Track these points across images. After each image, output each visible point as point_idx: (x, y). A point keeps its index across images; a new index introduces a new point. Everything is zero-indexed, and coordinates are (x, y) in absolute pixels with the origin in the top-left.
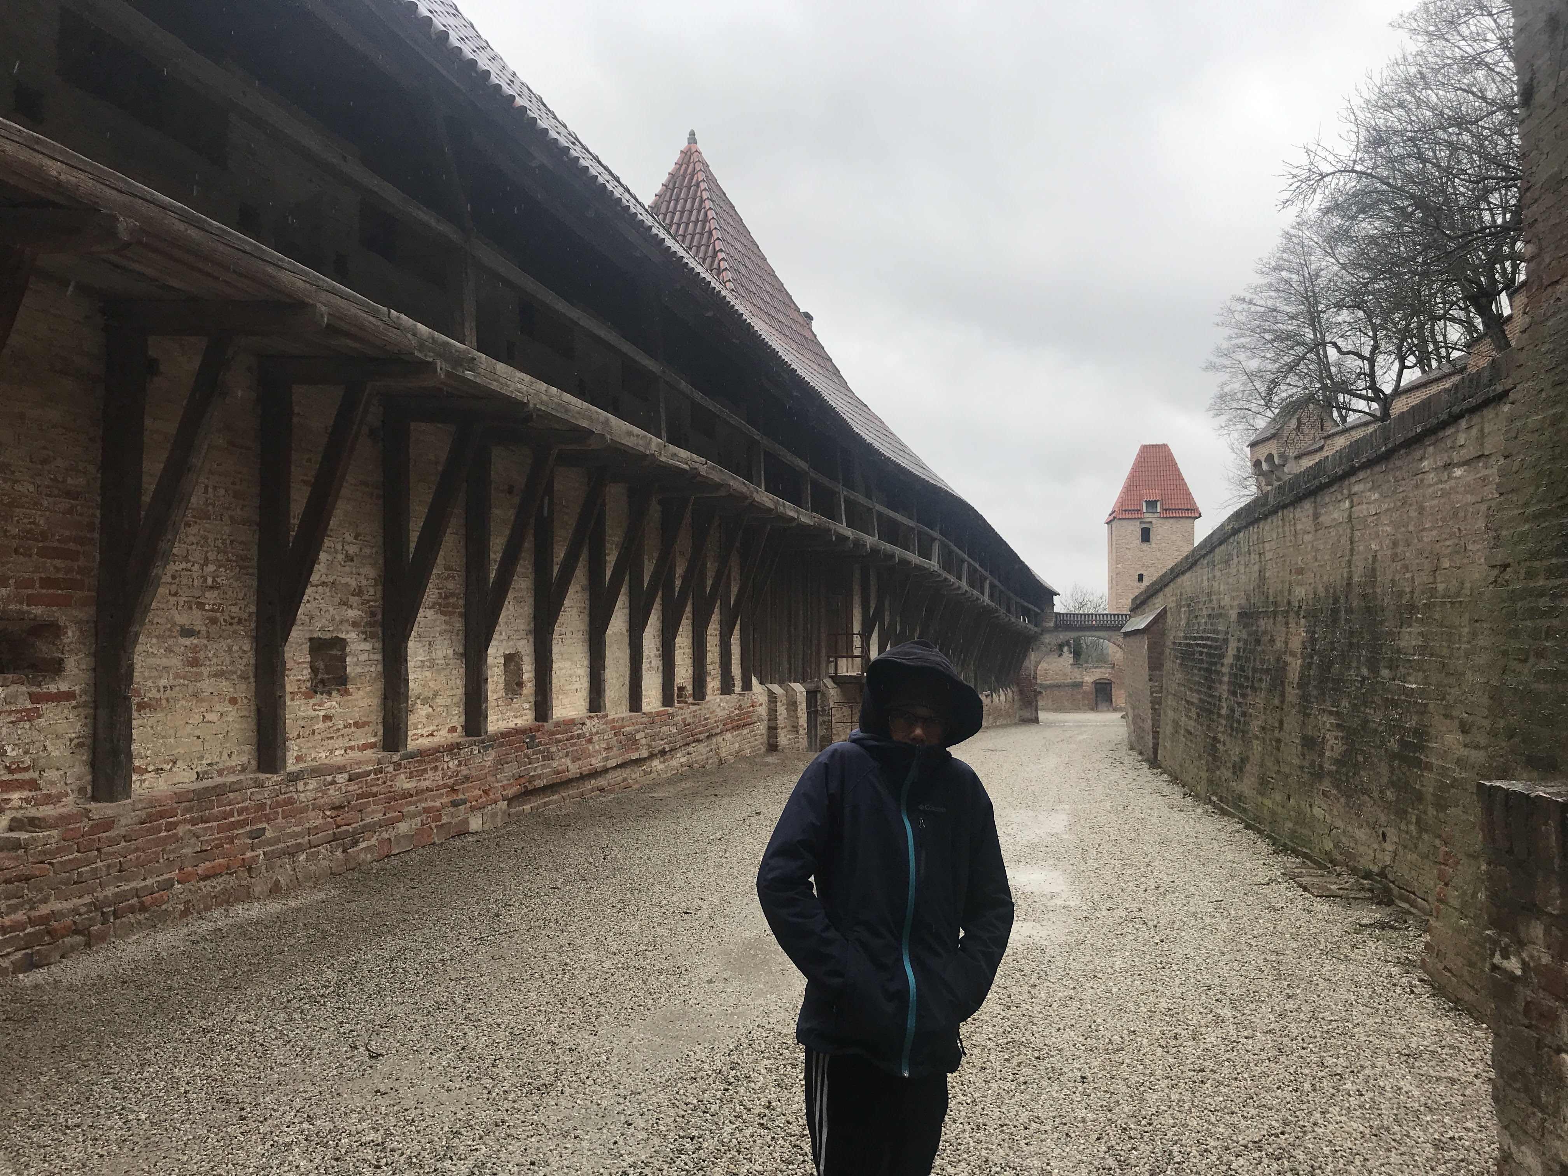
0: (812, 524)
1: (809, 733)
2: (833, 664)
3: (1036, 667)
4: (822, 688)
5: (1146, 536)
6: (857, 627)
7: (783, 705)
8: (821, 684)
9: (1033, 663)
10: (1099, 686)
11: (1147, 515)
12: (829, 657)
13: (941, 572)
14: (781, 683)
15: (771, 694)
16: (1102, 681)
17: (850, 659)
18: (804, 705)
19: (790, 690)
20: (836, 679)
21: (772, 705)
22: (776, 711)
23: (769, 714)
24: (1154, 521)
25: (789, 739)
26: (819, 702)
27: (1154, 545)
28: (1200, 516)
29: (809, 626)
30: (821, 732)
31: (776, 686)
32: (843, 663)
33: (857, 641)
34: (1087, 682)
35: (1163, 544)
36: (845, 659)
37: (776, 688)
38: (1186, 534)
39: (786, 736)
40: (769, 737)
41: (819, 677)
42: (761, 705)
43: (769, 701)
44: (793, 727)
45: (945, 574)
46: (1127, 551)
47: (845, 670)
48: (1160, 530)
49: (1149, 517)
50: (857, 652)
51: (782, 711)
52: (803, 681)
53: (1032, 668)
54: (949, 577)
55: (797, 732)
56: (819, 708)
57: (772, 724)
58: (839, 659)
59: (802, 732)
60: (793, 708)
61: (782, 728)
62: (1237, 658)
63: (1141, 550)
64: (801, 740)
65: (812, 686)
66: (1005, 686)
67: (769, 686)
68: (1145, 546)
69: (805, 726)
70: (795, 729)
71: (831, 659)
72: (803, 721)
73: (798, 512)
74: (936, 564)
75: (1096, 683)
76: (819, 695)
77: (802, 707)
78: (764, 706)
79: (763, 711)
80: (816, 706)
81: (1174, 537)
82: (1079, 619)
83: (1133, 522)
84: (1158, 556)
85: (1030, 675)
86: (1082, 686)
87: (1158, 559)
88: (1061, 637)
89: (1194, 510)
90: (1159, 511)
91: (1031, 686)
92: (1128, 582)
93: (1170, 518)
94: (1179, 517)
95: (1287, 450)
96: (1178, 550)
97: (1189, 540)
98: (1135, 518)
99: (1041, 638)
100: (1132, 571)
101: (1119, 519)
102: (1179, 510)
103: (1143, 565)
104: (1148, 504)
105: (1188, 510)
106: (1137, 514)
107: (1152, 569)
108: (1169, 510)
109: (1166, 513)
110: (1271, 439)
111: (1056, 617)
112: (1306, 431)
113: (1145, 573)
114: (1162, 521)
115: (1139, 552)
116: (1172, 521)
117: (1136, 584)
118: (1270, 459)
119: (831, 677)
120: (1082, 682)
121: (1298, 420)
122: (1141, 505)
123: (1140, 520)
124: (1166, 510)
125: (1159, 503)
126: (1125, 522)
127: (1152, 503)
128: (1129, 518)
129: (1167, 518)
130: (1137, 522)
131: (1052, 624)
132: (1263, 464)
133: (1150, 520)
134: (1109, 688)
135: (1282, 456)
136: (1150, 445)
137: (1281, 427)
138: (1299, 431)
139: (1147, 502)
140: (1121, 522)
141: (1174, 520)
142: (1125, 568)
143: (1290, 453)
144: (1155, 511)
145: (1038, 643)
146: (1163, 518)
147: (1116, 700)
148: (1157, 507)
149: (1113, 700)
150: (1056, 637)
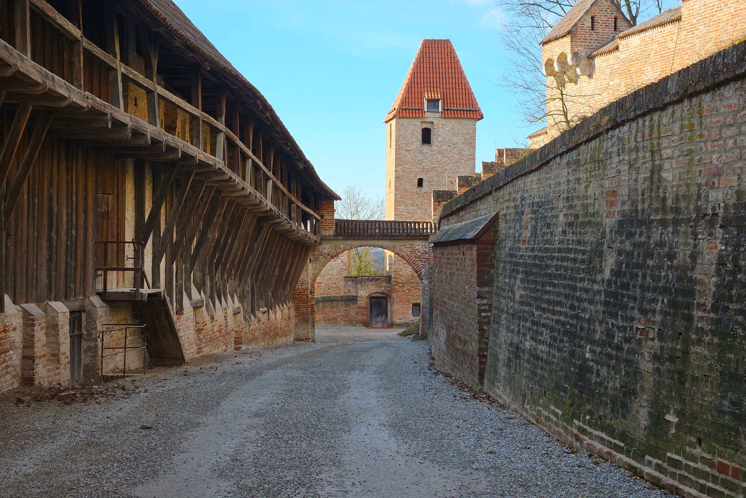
0: (85, 105)
1: (72, 362)
2: (101, 279)
3: (314, 280)
4: (88, 307)
5: (427, 136)
6: (129, 234)
7: (42, 329)
8: (87, 302)
9: (310, 276)
10: (374, 300)
11: (427, 115)
12: (96, 270)
13: (226, 170)
14: (38, 301)
15: (26, 315)
16: (377, 295)
17: (121, 273)
18: (67, 328)
19: (50, 310)
20: (104, 295)
21: (28, 329)
22: (33, 336)
23: (24, 340)
24: (435, 122)
25: (48, 370)
26: (84, 323)
27: (434, 148)
28: (482, 118)
29: (74, 232)
30: (86, 360)
31: (33, 305)
32: (112, 276)
33: (129, 251)
34: (361, 297)
35: (445, 147)
36: (115, 272)
37: (33, 308)
38: (468, 137)
39: (44, 367)
40: (23, 369)
41: (84, 295)
42: (14, 329)
43: (24, 324)
44: (53, 355)
45: (229, 173)
46: (407, 153)
47: (115, 285)
48: (441, 131)
49: (430, 116)
50: (129, 264)
51: (40, 336)
52: (66, 298)
53: (310, 281)
54: (234, 176)
55: (58, 361)
56: (84, 332)
57: (28, 353)
58: (109, 272)
59: (65, 360)
60: (52, 332)
61: (40, 358)
62: (616, 273)
63: (421, 152)
64: (63, 371)
65: (76, 305)
66: (281, 301)
67: (25, 306)
68: (426, 148)
69: (68, 353)
70: (55, 357)
71: (99, 272)
72: (65, 347)
73: (68, 89)
74: (221, 161)
75: (371, 298)
76: (84, 316)
77: (65, 330)
78: (18, 331)
79: (17, 337)
80: (80, 329)
81: (455, 140)
82: (361, 227)
83: (413, 121)
84: (439, 159)
85: (307, 289)
86: (357, 300)
87: (439, 163)
88: (342, 246)
89: (476, 111)
90: (440, 110)
91: (308, 302)
92: (407, 187)
93: (451, 118)
94: (461, 118)
95: (581, 48)
96: (459, 153)
97: (471, 143)
98: (416, 118)
99: (321, 247)
100: (412, 175)
101: (400, 118)
102: (460, 110)
103: (424, 169)
104: (430, 103)
105: (470, 111)
106: (417, 113)
107: (432, 174)
108: (451, 110)
109: (448, 113)
110: (565, 36)
111: (336, 224)
112: (600, 31)
113: (425, 178)
114: (443, 121)
115: (419, 155)
116: (454, 122)
117: (416, 189)
118: (562, 58)
119: (99, 294)
120: (357, 296)
121: (592, 18)
122: (422, 104)
123: (420, 120)
124: (447, 110)
125: (440, 102)
126: (405, 122)
127: (433, 102)
128: (409, 117)
129: (448, 118)
130: (418, 122)
131: (331, 232)
132: (555, 65)
133: (431, 120)
134: (384, 302)
135: (575, 55)
136: (433, 40)
137: (576, 25)
138: (592, 29)
139: (429, 101)
140: (401, 121)
141: (456, 121)
142: (404, 172)
143: (583, 52)
144: (436, 110)
145: (316, 253)
146: (445, 118)
147: (392, 316)
148: (438, 107)
149: (389, 315)
150: (336, 246)
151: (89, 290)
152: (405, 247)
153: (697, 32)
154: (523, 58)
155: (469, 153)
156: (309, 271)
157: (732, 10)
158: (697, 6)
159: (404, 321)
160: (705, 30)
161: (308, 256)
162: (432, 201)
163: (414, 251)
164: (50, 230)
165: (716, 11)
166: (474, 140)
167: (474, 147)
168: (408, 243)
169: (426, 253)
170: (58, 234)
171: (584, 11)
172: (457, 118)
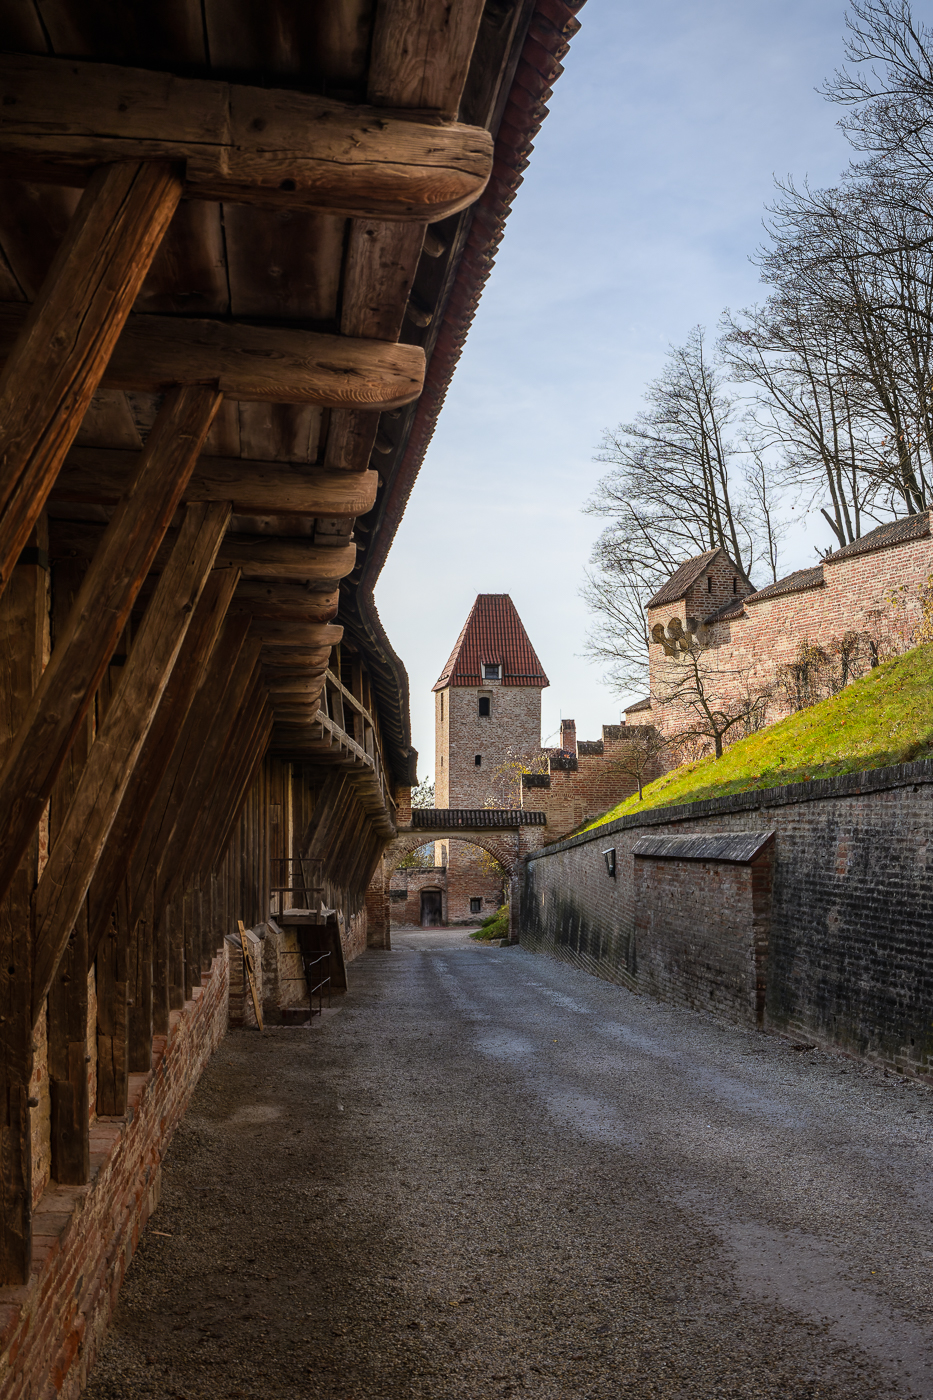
2: (277, 899)
3: (389, 878)
4: (267, 934)
5: (484, 707)
6: (291, 848)
8: (266, 928)
9: (385, 873)
10: (426, 895)
11: (486, 682)
12: (271, 891)
14: (236, 932)
16: (430, 889)
18: (260, 959)
24: (494, 691)
27: (494, 720)
28: (548, 685)
31: (234, 936)
33: (291, 867)
34: (411, 891)
35: (506, 719)
38: (532, 707)
41: (264, 920)
43: (231, 958)
46: (462, 727)
48: (501, 700)
49: (489, 684)
53: (384, 878)
63: (479, 725)
65: (259, 932)
66: (362, 905)
67: (229, 937)
68: (484, 721)
71: (273, 894)
75: (423, 892)
77: (259, 963)
78: (228, 966)
81: (517, 711)
82: (442, 817)
83: (469, 690)
84: (499, 733)
85: (381, 888)
86: (406, 896)
87: (499, 737)
88: (420, 839)
89: (541, 677)
90: (500, 677)
91: (382, 903)
92: (463, 766)
93: (513, 685)
94: (524, 685)
95: (697, 614)
96: (522, 726)
97: (534, 712)
98: (472, 686)
99: (396, 841)
100: (468, 753)
101: (454, 686)
102: (523, 677)
103: (482, 744)
104: (488, 669)
105: (534, 677)
106: (472, 680)
107: (492, 750)
108: (512, 677)
109: (509, 680)
110: (678, 600)
111: (414, 814)
112: (718, 593)
113: (483, 755)
114: (503, 690)
115: (477, 729)
116: (516, 690)
117: (472, 767)
118: (675, 624)
119: (274, 918)
120: (406, 891)
121: (709, 579)
122: (479, 670)
123: (477, 689)
124: (508, 677)
125: (500, 668)
126: (460, 691)
127: (492, 668)
128: (465, 685)
129: (509, 685)
130: (475, 691)
131: (408, 823)
132: (666, 630)
133: (490, 688)
134: (438, 898)
135: (691, 621)
136: (489, 595)
137: (690, 587)
138: (710, 592)
139: (486, 666)
140: (456, 690)
141: (518, 689)
142: (460, 748)
143: (700, 618)
144: (495, 677)
145: (391, 847)
146: (505, 686)
147: (447, 913)
148: (498, 673)
149: (443, 913)
150: (413, 839)
151: (268, 916)
152: (491, 839)
153: (844, 600)
154: (613, 620)
155: (534, 725)
156: (384, 868)
157: (888, 576)
158: (843, 571)
159: (461, 919)
160: (855, 598)
161: (382, 851)
162: (521, 787)
163: (501, 844)
164: (242, 851)
165: (868, 577)
166: (539, 710)
167: (539, 719)
168: (494, 835)
169: (515, 845)
170: (248, 854)
171: (700, 571)
172: (520, 686)
